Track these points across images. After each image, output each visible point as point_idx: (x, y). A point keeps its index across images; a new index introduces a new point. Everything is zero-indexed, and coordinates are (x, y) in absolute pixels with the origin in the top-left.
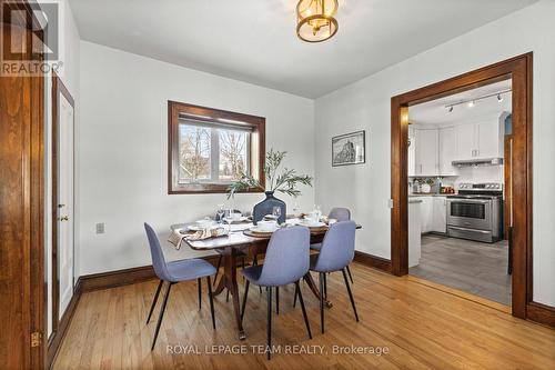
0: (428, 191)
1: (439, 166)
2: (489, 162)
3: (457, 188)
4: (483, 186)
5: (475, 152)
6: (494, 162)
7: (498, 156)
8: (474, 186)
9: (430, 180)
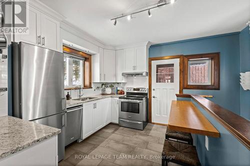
0: (110, 93)
1: (116, 76)
2: (142, 74)
3: (125, 91)
4: (138, 89)
5: (135, 68)
6: (144, 74)
7: (145, 71)
8: (134, 89)
9: (112, 85)
